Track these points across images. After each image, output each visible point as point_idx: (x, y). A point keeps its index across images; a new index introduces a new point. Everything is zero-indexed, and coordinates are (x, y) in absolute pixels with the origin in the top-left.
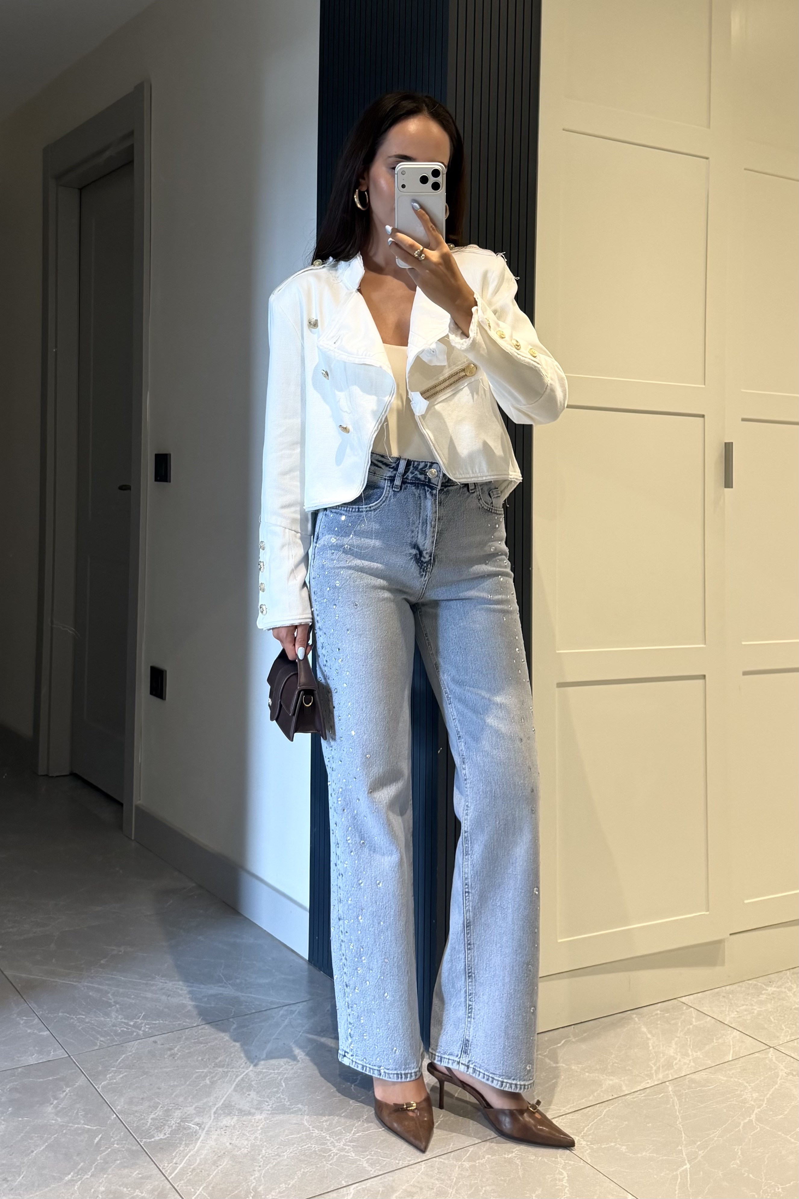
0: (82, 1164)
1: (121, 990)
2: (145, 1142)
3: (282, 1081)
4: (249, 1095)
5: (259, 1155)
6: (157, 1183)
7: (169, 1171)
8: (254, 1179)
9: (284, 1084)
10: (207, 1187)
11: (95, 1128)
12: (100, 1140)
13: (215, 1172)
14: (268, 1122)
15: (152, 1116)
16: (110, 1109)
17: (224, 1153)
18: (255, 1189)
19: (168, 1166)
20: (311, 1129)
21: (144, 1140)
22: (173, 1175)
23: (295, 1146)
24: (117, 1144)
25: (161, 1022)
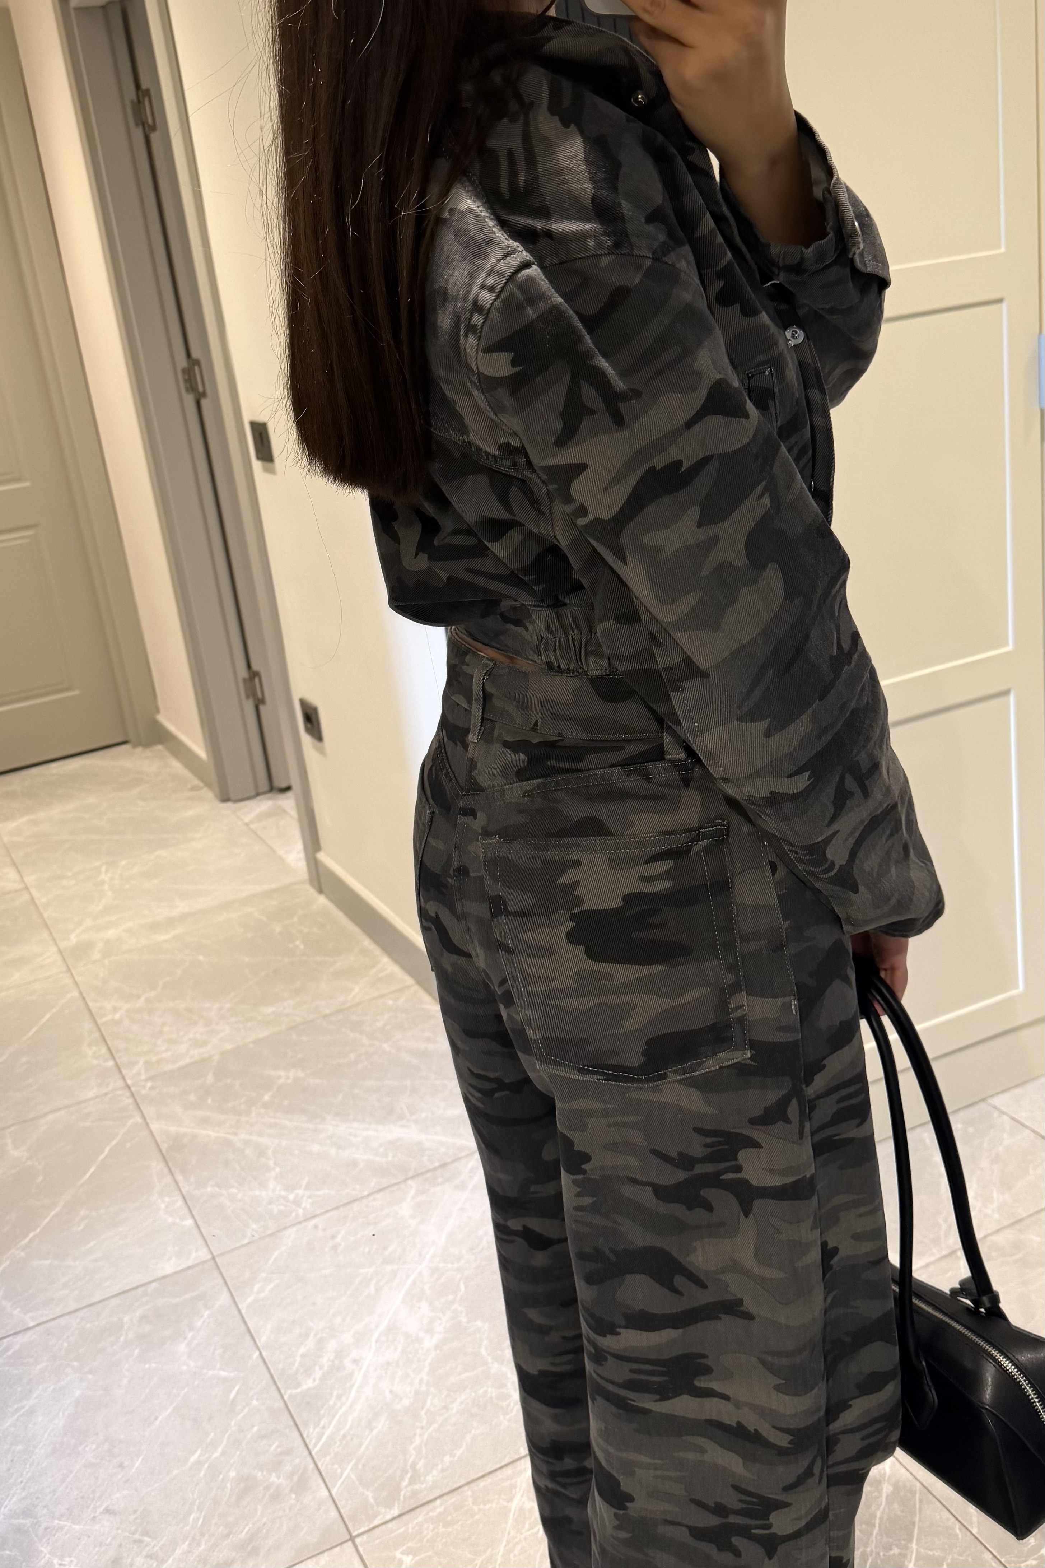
0: (212, 1434)
1: (284, 1143)
2: (291, 1396)
3: (462, 1283)
4: (419, 1308)
5: (423, 1408)
6: (297, 1461)
7: (313, 1441)
8: (415, 1448)
9: (462, 1287)
10: (356, 1464)
11: (232, 1375)
12: (238, 1393)
13: (368, 1440)
14: (438, 1351)
15: (302, 1350)
16: (252, 1343)
17: (382, 1408)
18: (414, 1465)
19: (312, 1433)
20: (490, 1360)
21: (289, 1392)
22: (318, 1447)
23: (468, 1391)
24: (257, 1400)
25: (327, 1191)
